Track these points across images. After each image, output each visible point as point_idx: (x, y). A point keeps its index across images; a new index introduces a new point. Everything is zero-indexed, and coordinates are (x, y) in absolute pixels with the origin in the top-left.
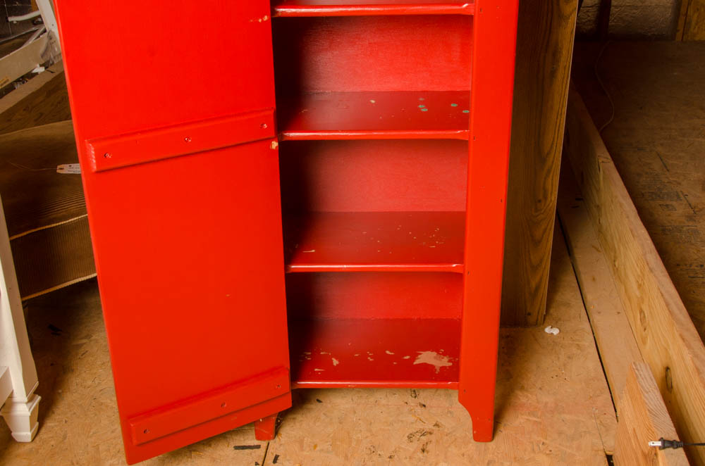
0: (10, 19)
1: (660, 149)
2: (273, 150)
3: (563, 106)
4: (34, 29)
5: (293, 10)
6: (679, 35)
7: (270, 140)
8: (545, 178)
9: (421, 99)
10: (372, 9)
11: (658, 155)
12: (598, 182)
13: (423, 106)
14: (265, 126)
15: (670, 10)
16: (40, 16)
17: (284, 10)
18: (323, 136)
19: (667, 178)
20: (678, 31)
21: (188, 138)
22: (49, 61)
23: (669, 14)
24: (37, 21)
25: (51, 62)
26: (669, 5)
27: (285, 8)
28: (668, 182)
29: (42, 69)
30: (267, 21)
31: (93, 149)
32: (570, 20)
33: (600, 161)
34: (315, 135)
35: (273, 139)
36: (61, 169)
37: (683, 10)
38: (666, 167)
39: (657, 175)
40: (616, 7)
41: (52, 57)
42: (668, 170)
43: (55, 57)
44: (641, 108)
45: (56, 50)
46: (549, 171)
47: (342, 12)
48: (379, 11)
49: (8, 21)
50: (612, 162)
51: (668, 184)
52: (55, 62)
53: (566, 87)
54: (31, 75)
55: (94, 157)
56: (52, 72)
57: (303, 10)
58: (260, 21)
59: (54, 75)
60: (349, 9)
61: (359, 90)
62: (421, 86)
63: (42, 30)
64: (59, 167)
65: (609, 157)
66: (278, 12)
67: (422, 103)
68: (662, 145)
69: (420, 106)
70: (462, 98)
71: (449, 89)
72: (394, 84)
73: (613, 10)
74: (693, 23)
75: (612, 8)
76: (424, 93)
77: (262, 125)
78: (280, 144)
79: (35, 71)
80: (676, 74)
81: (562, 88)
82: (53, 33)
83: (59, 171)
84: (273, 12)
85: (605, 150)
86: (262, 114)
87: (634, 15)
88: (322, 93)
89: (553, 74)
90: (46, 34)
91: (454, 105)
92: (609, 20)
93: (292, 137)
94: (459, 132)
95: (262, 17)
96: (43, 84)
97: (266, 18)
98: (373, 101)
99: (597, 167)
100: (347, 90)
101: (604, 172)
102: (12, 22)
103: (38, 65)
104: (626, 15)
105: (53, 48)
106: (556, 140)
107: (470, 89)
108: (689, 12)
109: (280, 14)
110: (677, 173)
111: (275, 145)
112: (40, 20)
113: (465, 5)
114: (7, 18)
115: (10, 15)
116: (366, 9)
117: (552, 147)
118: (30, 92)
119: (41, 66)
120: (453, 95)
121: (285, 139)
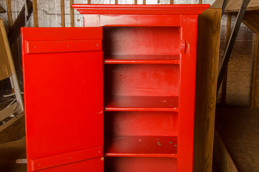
0: (4, 96)
1: (250, 152)
2: (102, 161)
3: (212, 141)
4: (12, 100)
5: (111, 109)
6: (252, 106)
7: (100, 157)
8: (206, 169)
9: (158, 140)
10: (141, 109)
11: (249, 155)
12: (227, 167)
13: (159, 143)
14: (99, 152)
15: (248, 97)
16: (15, 95)
17: (108, 109)
18: (121, 155)
19: (254, 165)
20: (252, 105)
21: (70, 157)
22: (16, 113)
23: (248, 98)
24: (14, 97)
25: (17, 113)
26: (247, 95)
27: (108, 108)
28: (254, 167)
29: (14, 116)
30: (102, 113)
31: (33, 162)
32: (213, 110)
33: (227, 159)
34: (118, 155)
35: (102, 157)
36: (18, 161)
37: (253, 97)
38: (253, 160)
39: (249, 163)
40: (228, 95)
41: (18, 111)
42: (254, 162)
43: (19, 111)
44: (241, 135)
45: (20, 108)
46: (208, 166)
47: (129, 110)
48: (143, 110)
49: (3, 97)
50: (232, 160)
51: (255, 168)
52: (19, 113)
53: (213, 134)
54: (9, 118)
55: (33, 165)
56: (17, 118)
57: (115, 109)
58: (99, 113)
59: (18, 119)
60: (132, 109)
61: (134, 135)
62: (158, 134)
63: (15, 100)
64: (17, 160)
65: (230, 158)
66: (106, 109)
67: (159, 141)
68: (250, 150)
69: (158, 143)
70: (174, 139)
71: (169, 135)
72: (148, 133)
73: (227, 96)
74: (257, 102)
75: (226, 95)
76: (159, 137)
77: (98, 152)
78: (105, 158)
79: (11, 116)
80: (253, 121)
81: (211, 134)
82: (19, 102)
83: (17, 162)
84: (104, 109)
85: (229, 154)
86: (98, 147)
87: (235, 98)
88: (120, 136)
89: (208, 129)
90: (17, 102)
91: (171, 143)
92: (225, 100)
93: (109, 155)
94: (173, 155)
95: (100, 112)
96: (14, 122)
97: (101, 112)
98: (140, 140)
99: (226, 161)
100: (130, 135)
101: (229, 164)
102: (4, 97)
103: (12, 114)
104: (232, 98)
105: (18, 108)
106: (210, 154)
107: (177, 135)
108: (255, 98)
109: (106, 110)
110: (257, 163)
111: (102, 159)
112: (15, 96)
113: (175, 108)
114: (3, 96)
115: (4, 95)
116: (139, 109)
117: (208, 157)
118: (8, 126)
119: (13, 114)
120: (170, 138)
121: (106, 156)
